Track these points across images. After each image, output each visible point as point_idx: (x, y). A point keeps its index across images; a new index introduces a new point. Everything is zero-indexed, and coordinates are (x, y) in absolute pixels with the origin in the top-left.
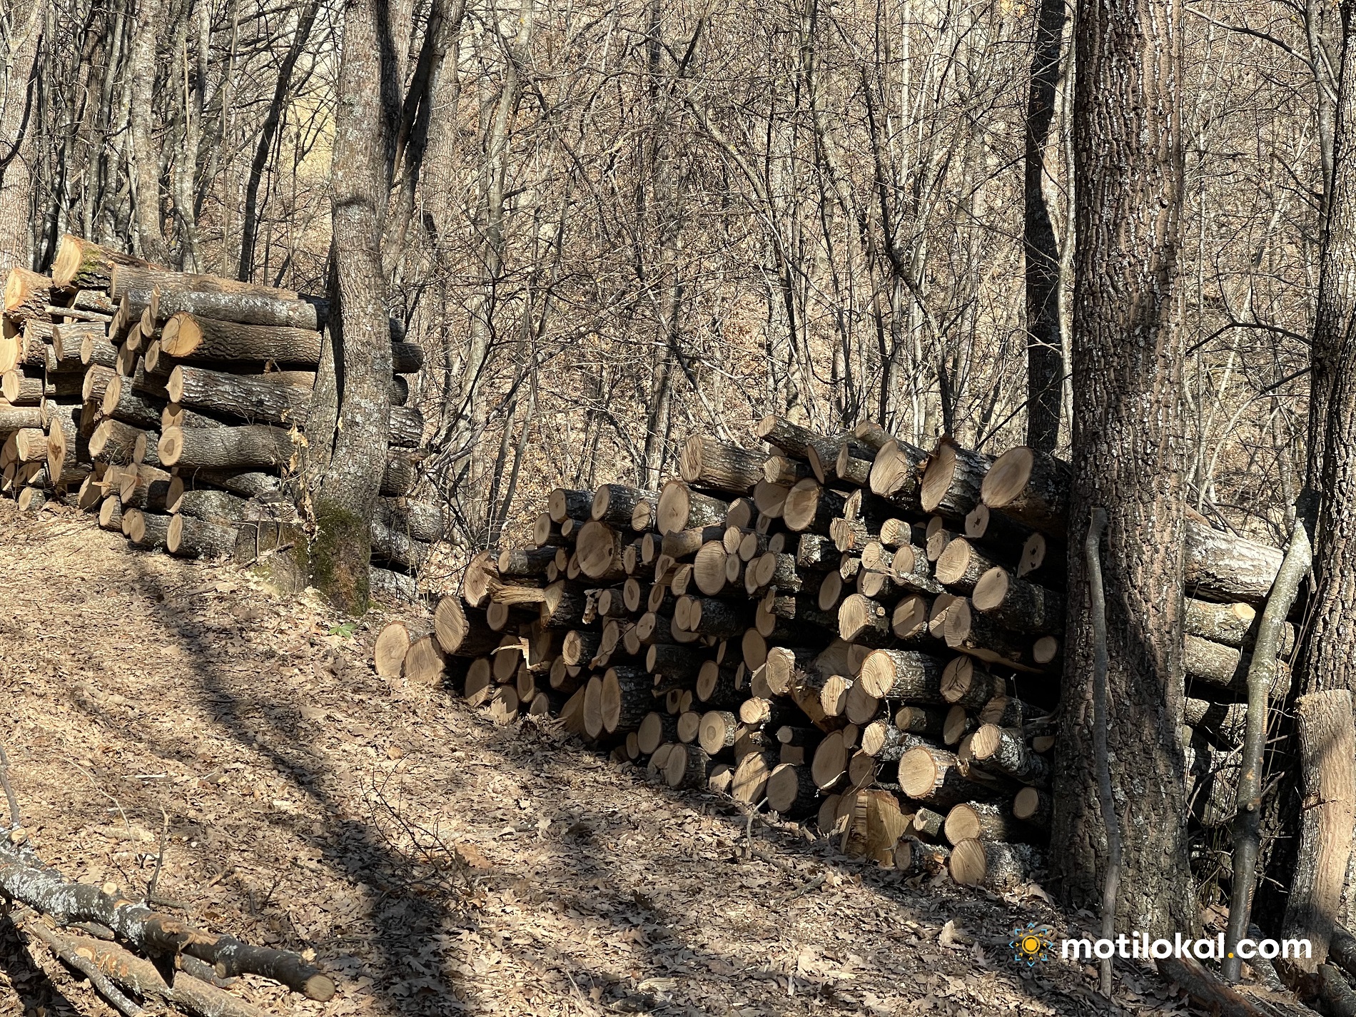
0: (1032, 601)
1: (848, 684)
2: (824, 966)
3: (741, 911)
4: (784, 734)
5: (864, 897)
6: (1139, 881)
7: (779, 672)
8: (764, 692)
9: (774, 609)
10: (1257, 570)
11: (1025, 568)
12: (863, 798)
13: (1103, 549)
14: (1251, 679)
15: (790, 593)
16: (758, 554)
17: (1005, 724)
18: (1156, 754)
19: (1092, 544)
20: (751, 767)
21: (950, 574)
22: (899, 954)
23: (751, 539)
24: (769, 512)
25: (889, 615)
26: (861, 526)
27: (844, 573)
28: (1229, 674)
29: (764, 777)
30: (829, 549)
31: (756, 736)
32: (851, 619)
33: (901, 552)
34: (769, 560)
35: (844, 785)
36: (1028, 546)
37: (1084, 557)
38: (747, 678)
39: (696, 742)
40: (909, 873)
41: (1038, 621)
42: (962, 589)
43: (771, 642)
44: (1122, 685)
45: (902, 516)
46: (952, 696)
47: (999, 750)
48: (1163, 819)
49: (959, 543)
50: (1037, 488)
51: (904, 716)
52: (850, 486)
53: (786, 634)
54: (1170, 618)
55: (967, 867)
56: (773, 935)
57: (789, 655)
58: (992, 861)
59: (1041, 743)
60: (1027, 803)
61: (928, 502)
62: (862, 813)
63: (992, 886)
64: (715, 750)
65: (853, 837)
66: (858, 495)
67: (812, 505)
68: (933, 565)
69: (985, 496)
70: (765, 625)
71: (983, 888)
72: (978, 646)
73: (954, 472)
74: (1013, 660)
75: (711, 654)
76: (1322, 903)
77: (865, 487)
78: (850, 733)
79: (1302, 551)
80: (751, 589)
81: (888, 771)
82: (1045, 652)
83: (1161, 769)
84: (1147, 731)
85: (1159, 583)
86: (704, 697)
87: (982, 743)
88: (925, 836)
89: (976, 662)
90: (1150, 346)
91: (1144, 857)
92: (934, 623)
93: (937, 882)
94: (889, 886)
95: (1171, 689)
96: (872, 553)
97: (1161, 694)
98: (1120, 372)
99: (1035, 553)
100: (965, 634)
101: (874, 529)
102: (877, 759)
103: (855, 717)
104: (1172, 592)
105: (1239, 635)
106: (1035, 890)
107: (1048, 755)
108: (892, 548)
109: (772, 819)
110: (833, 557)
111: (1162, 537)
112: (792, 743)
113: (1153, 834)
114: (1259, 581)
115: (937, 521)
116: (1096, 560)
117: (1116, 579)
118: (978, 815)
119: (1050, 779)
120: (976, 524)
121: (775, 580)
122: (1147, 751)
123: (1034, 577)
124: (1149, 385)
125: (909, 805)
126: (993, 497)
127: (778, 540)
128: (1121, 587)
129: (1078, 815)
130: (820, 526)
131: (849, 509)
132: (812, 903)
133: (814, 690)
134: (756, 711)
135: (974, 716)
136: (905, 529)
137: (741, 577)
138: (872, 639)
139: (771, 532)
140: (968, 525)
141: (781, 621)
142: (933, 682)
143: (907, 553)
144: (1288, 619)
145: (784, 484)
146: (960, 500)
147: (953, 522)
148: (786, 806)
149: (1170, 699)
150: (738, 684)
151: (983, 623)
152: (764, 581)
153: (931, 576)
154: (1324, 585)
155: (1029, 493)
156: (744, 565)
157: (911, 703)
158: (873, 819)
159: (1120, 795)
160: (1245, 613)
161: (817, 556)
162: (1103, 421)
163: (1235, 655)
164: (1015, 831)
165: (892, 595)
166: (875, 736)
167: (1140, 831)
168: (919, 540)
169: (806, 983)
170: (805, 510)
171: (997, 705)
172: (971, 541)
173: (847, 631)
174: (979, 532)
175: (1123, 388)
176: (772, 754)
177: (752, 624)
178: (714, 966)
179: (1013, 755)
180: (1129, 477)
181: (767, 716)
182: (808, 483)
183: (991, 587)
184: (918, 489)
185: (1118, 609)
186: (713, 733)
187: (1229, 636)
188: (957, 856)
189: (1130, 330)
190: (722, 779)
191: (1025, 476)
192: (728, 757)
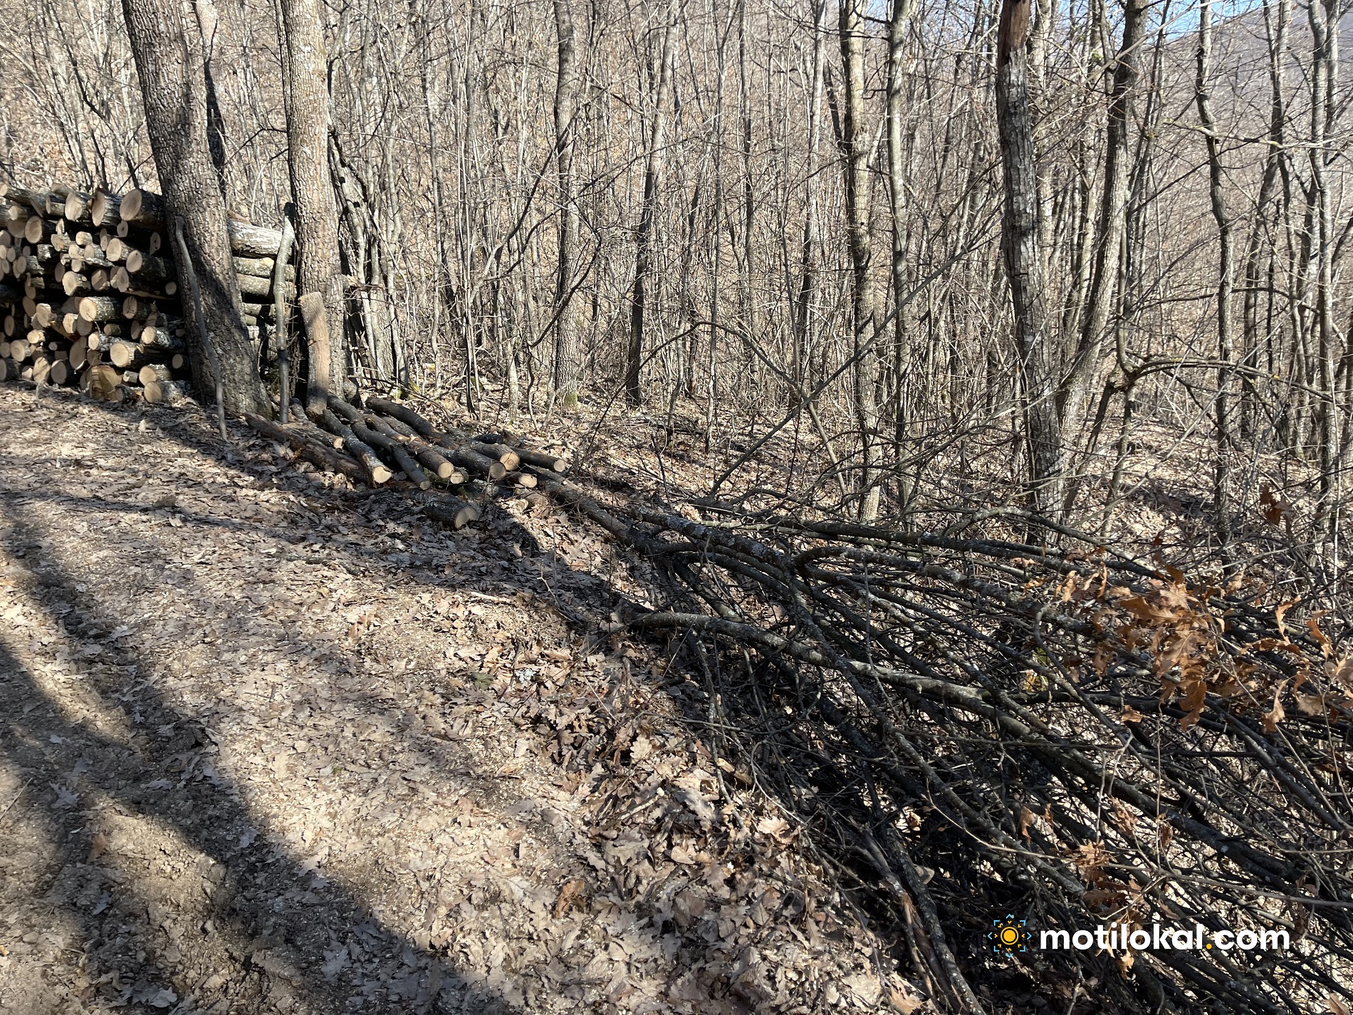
0: (157, 265)
1: (76, 317)
2: (75, 451)
3: (33, 433)
4: (53, 346)
5: (101, 416)
6: (237, 388)
7: (44, 316)
8: (39, 327)
9: (32, 285)
10: (270, 242)
11: (153, 250)
12: (95, 370)
13: (185, 236)
14: (275, 292)
15: (39, 275)
16: (17, 258)
17: (159, 325)
18: (233, 330)
19: (179, 234)
20: (41, 363)
21: (114, 256)
22: (118, 439)
23: (12, 250)
24: (18, 236)
25: (89, 279)
26: (66, 237)
27: (63, 262)
28: (266, 291)
29: (48, 368)
30: (52, 250)
31: (40, 349)
32: (70, 285)
33: (88, 248)
34: (22, 260)
35: (87, 366)
36: (152, 239)
37: (176, 240)
38: (30, 320)
39: (11, 357)
40: (124, 402)
41: (163, 275)
42: (121, 263)
43: (37, 301)
44: (210, 301)
45: (85, 230)
46: (129, 316)
47: (156, 338)
48: (242, 359)
49: (115, 240)
50: (147, 209)
51: (108, 328)
52: (57, 217)
53: (42, 296)
54: (227, 267)
55: (153, 394)
56: (47, 442)
57: (47, 307)
58: (165, 390)
59: (179, 333)
60: (178, 362)
61: (97, 221)
62: (96, 378)
63: (167, 401)
64: (22, 359)
65: (95, 390)
66: (62, 222)
67: (40, 229)
68: (105, 253)
69: (122, 215)
70: (31, 294)
71: (163, 402)
72: (136, 290)
73: (106, 204)
74: (157, 295)
75: (8, 312)
76: (321, 385)
77: (64, 217)
78: (83, 340)
79: (290, 231)
80: (17, 276)
81: (106, 356)
82: (171, 289)
83: (237, 337)
84: (227, 321)
85: (217, 251)
86: (10, 333)
87: (148, 336)
88: (130, 384)
89: (137, 298)
90: (187, 135)
91: (237, 377)
92: (113, 281)
93: (139, 404)
94: (115, 410)
95: (234, 300)
96: (73, 249)
97: (230, 303)
98: (175, 148)
99: (156, 242)
100: (127, 285)
101: (73, 238)
102: (98, 350)
103: (82, 332)
104: (225, 254)
105: (268, 273)
106: (189, 400)
107: (183, 338)
108: (83, 247)
109: (56, 388)
110: (56, 255)
111: (214, 228)
112: (59, 349)
113: (239, 367)
114: (273, 248)
115: (104, 230)
116: (183, 242)
117: (195, 251)
118: (154, 370)
119: (186, 348)
120: (122, 230)
121: (28, 270)
122: (228, 330)
123: (158, 254)
124: (191, 154)
125: (120, 371)
126: (127, 215)
127: (27, 249)
128: (199, 255)
129: (202, 363)
130: (46, 239)
131: (58, 229)
132: (71, 424)
133: (60, 323)
134: (36, 337)
135: (143, 323)
136: (89, 236)
137: (11, 271)
138: (81, 293)
139: (23, 246)
140: (119, 231)
141: (39, 290)
142: (118, 310)
143: (91, 248)
144: (289, 263)
145: (22, 220)
146: (112, 219)
147: (112, 231)
148: (62, 381)
149: (235, 305)
150: (26, 325)
151: (134, 277)
152: (22, 271)
153: (105, 259)
154: (302, 245)
155: (142, 212)
156: (11, 264)
157: (109, 322)
158: (103, 380)
159: (220, 351)
160: (269, 262)
161: (48, 255)
162: (172, 173)
163: (268, 281)
164: (175, 375)
165: (88, 270)
166: (94, 340)
167: (232, 366)
168: (97, 241)
169: (65, 460)
170: (36, 232)
171: (153, 317)
172: (121, 239)
173: (69, 291)
174: (124, 234)
175: (178, 156)
176: (51, 357)
177: (24, 294)
178: (15, 461)
179: (164, 339)
180: (191, 200)
181: (43, 338)
182: (35, 218)
183: (134, 260)
184: (90, 215)
185: (200, 266)
186: (18, 351)
187: (263, 273)
188: (147, 390)
189: (175, 126)
190: (28, 373)
191: (139, 204)
192: (29, 362)
